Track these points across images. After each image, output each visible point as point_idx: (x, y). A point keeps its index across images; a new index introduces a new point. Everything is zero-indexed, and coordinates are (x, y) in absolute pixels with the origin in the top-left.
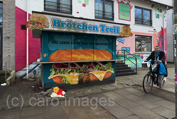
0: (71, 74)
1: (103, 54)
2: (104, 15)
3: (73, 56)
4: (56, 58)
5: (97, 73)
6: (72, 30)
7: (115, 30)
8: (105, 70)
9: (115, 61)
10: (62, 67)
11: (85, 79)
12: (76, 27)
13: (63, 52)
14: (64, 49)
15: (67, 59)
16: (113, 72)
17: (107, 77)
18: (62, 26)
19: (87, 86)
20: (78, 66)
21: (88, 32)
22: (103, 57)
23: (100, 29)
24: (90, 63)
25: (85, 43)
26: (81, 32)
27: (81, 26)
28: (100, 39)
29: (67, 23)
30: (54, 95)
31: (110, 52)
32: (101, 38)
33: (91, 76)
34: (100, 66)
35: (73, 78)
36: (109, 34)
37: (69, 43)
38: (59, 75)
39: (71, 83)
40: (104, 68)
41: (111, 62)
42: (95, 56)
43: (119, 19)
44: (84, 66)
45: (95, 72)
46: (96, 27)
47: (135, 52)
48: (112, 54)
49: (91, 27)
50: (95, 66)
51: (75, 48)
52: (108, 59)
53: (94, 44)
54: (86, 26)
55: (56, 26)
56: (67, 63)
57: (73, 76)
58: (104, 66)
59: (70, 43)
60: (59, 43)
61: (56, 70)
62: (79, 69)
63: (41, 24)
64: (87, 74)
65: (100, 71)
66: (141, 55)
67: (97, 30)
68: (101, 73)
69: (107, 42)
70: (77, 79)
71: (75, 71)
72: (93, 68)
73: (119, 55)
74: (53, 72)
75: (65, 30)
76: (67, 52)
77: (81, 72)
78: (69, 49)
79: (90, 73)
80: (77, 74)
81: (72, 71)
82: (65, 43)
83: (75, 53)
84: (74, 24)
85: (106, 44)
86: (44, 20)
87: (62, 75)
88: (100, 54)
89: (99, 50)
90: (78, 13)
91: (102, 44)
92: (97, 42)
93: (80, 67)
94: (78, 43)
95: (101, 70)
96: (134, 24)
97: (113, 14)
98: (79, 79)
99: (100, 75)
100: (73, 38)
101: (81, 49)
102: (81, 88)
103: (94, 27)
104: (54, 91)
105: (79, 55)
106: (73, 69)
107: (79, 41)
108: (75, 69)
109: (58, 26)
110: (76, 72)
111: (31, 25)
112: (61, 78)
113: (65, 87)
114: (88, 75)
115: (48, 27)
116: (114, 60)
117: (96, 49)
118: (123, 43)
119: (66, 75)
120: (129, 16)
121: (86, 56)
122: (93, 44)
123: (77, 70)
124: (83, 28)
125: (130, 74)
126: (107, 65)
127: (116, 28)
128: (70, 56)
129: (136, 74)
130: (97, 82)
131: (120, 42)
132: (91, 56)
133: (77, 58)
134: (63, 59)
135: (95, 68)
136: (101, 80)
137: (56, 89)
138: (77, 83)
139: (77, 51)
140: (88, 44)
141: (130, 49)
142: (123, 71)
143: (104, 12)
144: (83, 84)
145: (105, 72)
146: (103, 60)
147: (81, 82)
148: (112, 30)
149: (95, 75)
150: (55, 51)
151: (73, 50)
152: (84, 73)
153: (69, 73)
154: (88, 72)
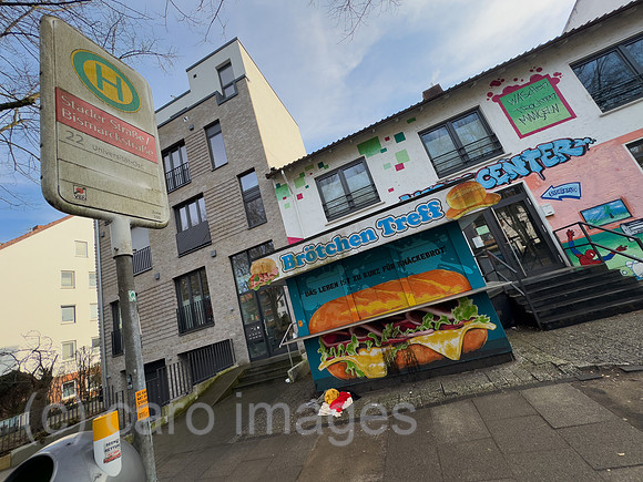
0: (363, 352)
1: (434, 283)
3: (354, 310)
4: (321, 324)
5: (434, 340)
8: (459, 327)
9: (484, 292)
10: (340, 341)
11: (401, 362)
12: (324, 251)
15: (342, 321)
16: (493, 327)
17: (474, 344)
18: (300, 263)
19: (414, 381)
20: (373, 332)
21: (354, 252)
22: (434, 291)
23: (379, 232)
24: (402, 315)
25: (373, 273)
26: (338, 257)
27: (333, 246)
28: (407, 247)
29: (306, 253)
30: (325, 410)
31: (452, 269)
32: (410, 245)
33: (417, 350)
34: (437, 318)
35: (369, 362)
37: (336, 285)
38: (337, 359)
39: (369, 376)
40: (452, 320)
41: (470, 297)
42: (407, 295)
43: (521, 137)
44: (388, 328)
45: (425, 337)
46: (369, 232)
48: (465, 275)
50: (421, 322)
51: (353, 292)
52: (457, 291)
53: (396, 265)
54: (345, 242)
56: (347, 330)
57: (369, 358)
58: (451, 316)
59: (339, 284)
60: (318, 291)
61: (328, 349)
62: (379, 338)
63: (267, 274)
64: (403, 347)
65: (440, 333)
67: (372, 237)
68: (448, 337)
70: (382, 364)
71: (369, 344)
72: (414, 327)
74: (325, 355)
75: (306, 268)
76: (340, 306)
77: (384, 345)
78: (340, 298)
79: (412, 341)
80: (375, 352)
81: (363, 346)
82: (329, 287)
83: (356, 303)
84: (319, 249)
86: (269, 266)
87: (344, 358)
88: (425, 286)
89: (416, 276)
92: (401, 258)
93: (379, 334)
94: (357, 278)
95: (443, 327)
96: (601, 116)
97: (493, 136)
98: (386, 362)
99: (448, 345)
101: (367, 290)
102: (399, 385)
103: (363, 235)
104: (326, 399)
105: (367, 304)
106: (363, 340)
107: (356, 272)
108: (368, 339)
109: (292, 266)
110: (374, 346)
112: (343, 365)
113: (355, 387)
114: (409, 349)
115: (278, 275)
117: (406, 275)
118: (579, 198)
119: (352, 358)
121: (384, 301)
122: (393, 266)
123: (373, 341)
126: (459, 311)
128: (347, 312)
130: (441, 367)
131: (560, 199)
132: (397, 298)
133: (365, 313)
134: (335, 322)
135: (421, 328)
136: (455, 357)
137: (331, 393)
138: (383, 374)
139: (359, 297)
140: (381, 270)
141: (630, 202)
144: (401, 374)
145: (461, 332)
146: (441, 299)
147: (392, 368)
148: (416, 216)
149: (428, 345)
150: (315, 310)
151: (350, 298)
152: (395, 344)
153: (357, 350)
154: (404, 342)
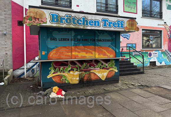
0: (71, 73)
1: (106, 52)
2: (107, 8)
3: (73, 53)
4: (55, 56)
5: (99, 72)
6: (72, 26)
7: (118, 24)
8: (108, 69)
9: (119, 59)
10: (62, 66)
11: (85, 78)
12: (76, 22)
13: (63, 50)
14: (64, 47)
15: (67, 57)
16: (117, 71)
17: (110, 76)
18: (61, 21)
19: (88, 86)
20: (78, 65)
21: (89, 28)
22: (105, 54)
23: (102, 24)
24: (91, 60)
25: (86, 40)
26: (82, 27)
27: (81, 21)
28: (101, 34)
29: (66, 18)
30: (53, 95)
31: (113, 48)
32: (103, 34)
33: (92, 75)
34: (102, 64)
35: (73, 77)
36: (112, 29)
37: (68, 40)
38: (59, 73)
39: (71, 82)
40: (107, 66)
41: (114, 60)
42: (96, 53)
43: (124, 12)
44: (85, 64)
45: (97, 71)
46: (98, 22)
47: (142, 49)
48: (116, 52)
49: (92, 22)
50: (97, 65)
51: (76, 45)
52: (111, 56)
53: (96, 40)
54: (87, 21)
55: (55, 21)
56: (67, 61)
57: (74, 75)
58: (107, 65)
59: (70, 40)
60: (58, 39)
61: (55, 68)
62: (80, 68)
63: (38, 19)
64: (88, 73)
65: (102, 70)
66: (149, 53)
67: (98, 25)
68: (104, 72)
69: (110, 38)
70: (78, 79)
71: (75, 69)
72: (94, 66)
73: (123, 52)
74: (53, 71)
75: (64, 26)
76: (67, 50)
77: (81, 71)
78: (68, 47)
79: (92, 71)
80: (77, 73)
81: (72, 70)
82: (65, 40)
83: (75, 51)
84: (74, 19)
85: (108, 41)
86: (42, 15)
87: (62, 74)
88: (102, 51)
89: (101, 47)
90: (78, 6)
91: (104, 40)
92: (98, 38)
93: (80, 66)
94: (79, 40)
95: (103, 68)
96: (141, 17)
97: (117, 6)
98: (80, 78)
99: (102, 74)
100: (73, 34)
101: (81, 46)
102: (82, 88)
103: (95, 22)
104: (54, 91)
105: (79, 52)
106: (73, 67)
107: (79, 37)
108: (75, 67)
109: (56, 22)
110: (77, 70)
111: (28, 21)
112: (61, 77)
113: (64, 87)
114: (90, 74)
115: (46, 23)
116: (117, 57)
117: (98, 45)
118: (128, 39)
119: (66, 74)
120: (136, 8)
121: (87, 53)
122: (94, 40)
123: (77, 68)
124: (84, 24)
125: (135, 74)
126: (110, 63)
127: (120, 22)
128: (70, 54)
129: (143, 73)
130: (99, 82)
131: (124, 37)
132: (92, 53)
133: (77, 56)
134: (62, 57)
135: (96, 67)
136: (103, 79)
137: (56, 89)
138: (77, 82)
139: (77, 49)
140: (89, 40)
141: (137, 46)
142: (128, 70)
143: (107, 4)
144: (84, 83)
145: (108, 71)
146: (106, 58)
147: (81, 81)
148: (116, 24)
149: (97, 74)
150: (54, 48)
151: (73, 48)
152: (85, 71)
153: (69, 71)
154: (89, 71)
